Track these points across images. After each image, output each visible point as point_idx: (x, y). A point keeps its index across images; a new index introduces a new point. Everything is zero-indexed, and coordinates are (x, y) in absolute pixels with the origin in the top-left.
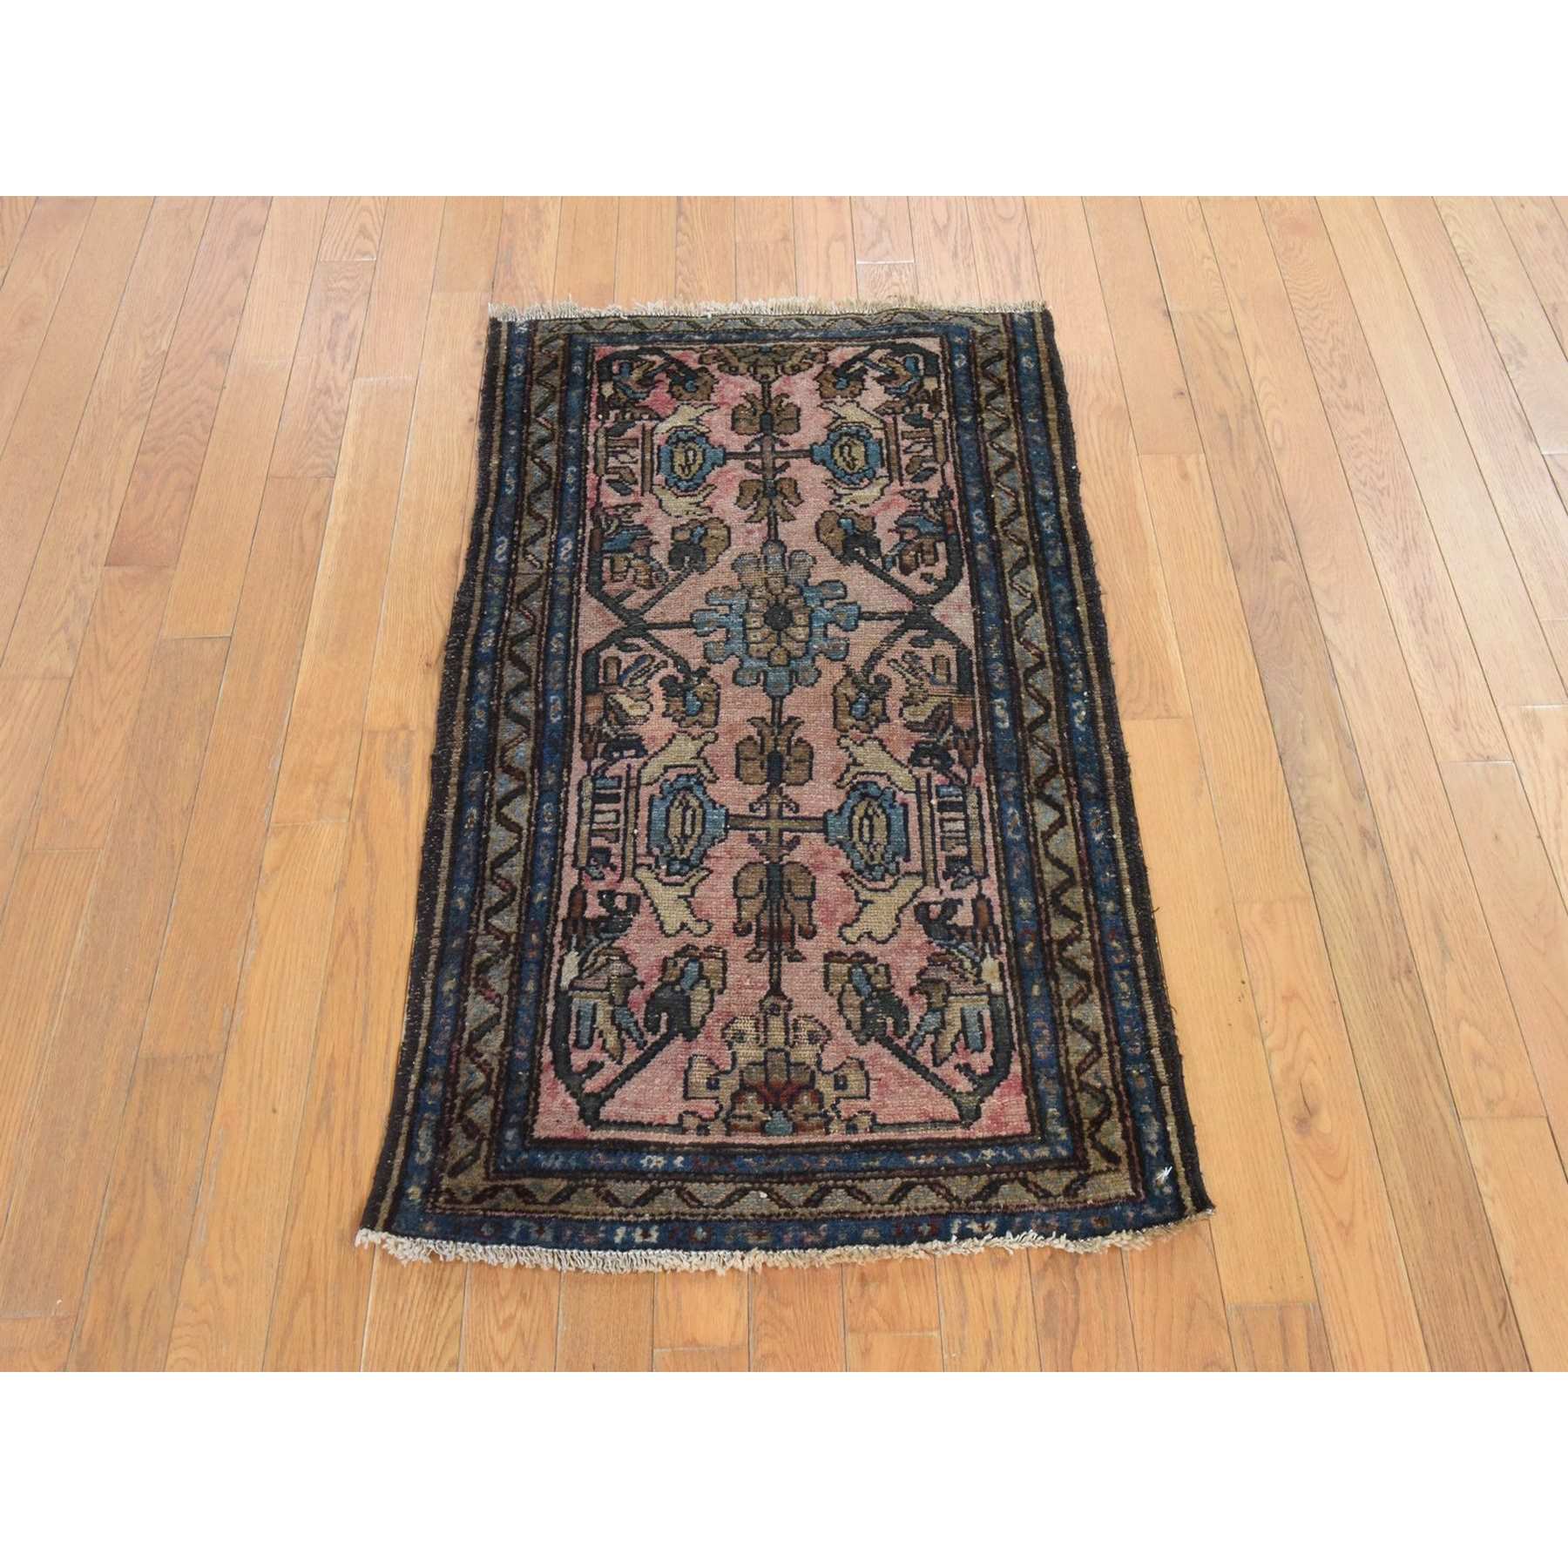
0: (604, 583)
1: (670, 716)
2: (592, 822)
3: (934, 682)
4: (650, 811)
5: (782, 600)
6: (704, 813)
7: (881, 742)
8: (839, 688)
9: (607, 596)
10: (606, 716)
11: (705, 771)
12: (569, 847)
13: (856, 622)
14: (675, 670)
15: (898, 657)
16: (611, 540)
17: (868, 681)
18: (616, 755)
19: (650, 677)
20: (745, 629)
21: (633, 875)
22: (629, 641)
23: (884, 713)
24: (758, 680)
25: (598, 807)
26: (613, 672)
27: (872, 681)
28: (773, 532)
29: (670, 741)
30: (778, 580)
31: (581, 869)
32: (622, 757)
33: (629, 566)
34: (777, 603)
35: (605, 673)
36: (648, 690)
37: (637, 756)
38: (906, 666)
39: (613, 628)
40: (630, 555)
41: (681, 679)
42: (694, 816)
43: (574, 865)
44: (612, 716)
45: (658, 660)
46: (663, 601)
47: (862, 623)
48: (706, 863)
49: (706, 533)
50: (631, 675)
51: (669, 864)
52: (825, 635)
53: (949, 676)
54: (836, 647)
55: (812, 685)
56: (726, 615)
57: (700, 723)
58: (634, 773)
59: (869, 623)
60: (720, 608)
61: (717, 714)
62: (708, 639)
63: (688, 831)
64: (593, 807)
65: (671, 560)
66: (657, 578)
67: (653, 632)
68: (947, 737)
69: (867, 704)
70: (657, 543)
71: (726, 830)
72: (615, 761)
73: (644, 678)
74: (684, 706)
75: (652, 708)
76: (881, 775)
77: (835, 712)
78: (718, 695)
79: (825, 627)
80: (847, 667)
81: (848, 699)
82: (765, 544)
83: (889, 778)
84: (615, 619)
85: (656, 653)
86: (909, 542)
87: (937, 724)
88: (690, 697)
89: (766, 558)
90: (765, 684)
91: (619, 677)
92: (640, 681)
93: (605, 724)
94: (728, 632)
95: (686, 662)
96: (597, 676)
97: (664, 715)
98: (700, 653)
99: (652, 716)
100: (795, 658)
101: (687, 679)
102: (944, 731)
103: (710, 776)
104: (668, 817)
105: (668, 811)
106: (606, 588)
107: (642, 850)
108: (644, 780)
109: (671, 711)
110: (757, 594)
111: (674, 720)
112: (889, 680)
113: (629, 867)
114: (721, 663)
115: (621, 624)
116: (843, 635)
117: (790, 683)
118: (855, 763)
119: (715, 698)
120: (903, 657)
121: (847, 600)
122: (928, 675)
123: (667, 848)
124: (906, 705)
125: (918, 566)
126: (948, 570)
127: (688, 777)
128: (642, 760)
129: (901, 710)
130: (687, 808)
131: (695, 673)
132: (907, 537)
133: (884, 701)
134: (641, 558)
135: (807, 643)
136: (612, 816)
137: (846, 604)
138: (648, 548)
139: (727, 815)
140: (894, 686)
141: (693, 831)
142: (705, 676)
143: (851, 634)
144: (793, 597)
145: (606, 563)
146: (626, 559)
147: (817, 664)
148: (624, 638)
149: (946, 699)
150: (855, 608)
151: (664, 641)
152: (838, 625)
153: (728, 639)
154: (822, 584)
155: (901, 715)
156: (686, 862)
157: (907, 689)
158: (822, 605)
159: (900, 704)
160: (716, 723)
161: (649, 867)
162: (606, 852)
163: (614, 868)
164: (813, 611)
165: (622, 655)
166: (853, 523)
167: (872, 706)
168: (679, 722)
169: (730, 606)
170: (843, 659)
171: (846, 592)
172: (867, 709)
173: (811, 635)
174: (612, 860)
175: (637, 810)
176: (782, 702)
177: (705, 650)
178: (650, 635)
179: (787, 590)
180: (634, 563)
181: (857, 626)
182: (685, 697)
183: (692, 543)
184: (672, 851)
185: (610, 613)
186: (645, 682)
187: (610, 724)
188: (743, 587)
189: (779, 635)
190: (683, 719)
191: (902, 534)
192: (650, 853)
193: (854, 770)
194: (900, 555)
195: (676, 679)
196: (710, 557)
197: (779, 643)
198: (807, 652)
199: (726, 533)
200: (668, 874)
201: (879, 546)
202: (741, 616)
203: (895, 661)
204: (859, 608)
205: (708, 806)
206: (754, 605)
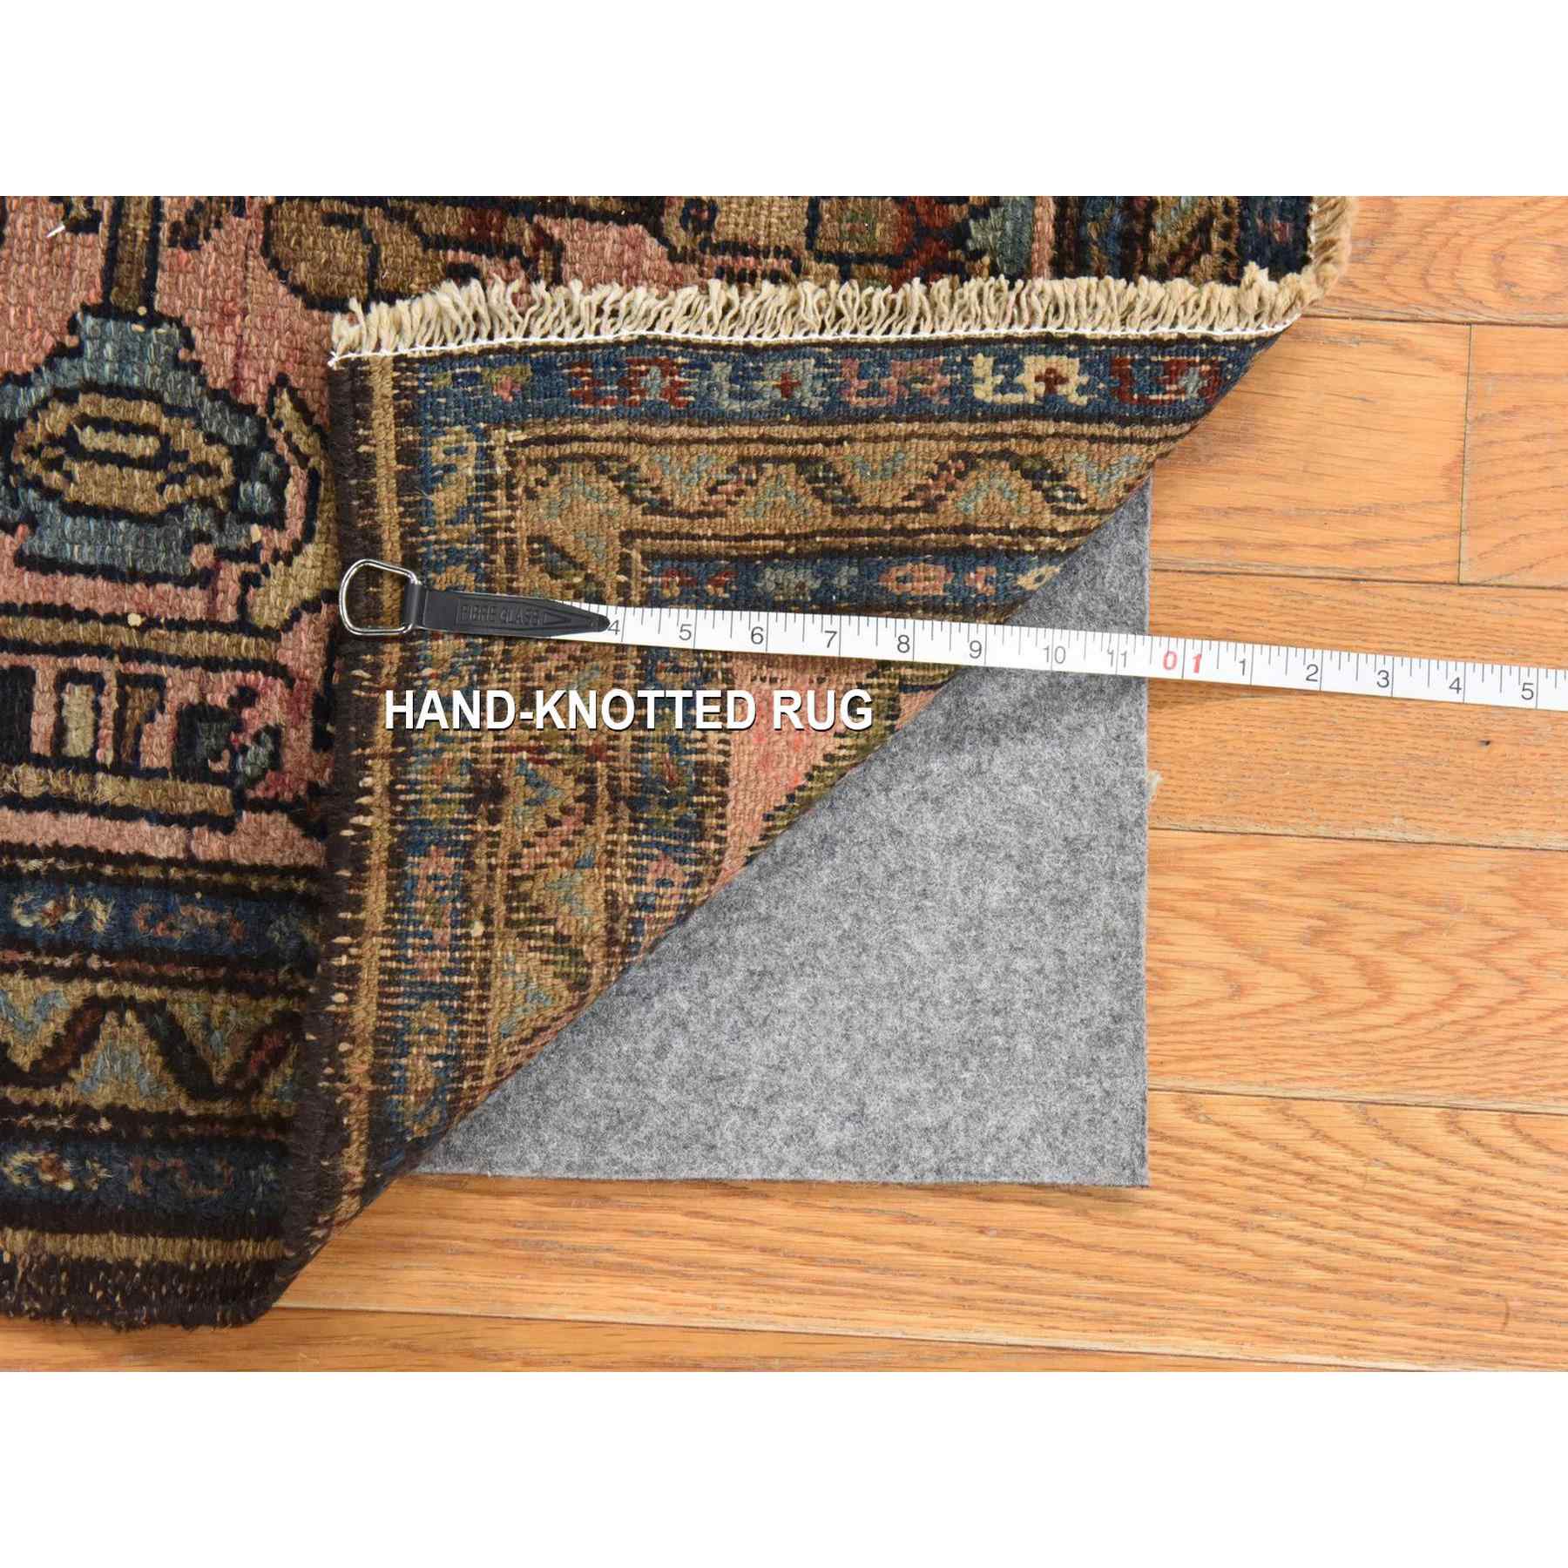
2: (88, 765)
4: (70, 569)
6: (91, 387)
12: (163, 843)
21: (271, 634)
25: (39, 745)
31: (240, 802)
42: (101, 424)
43: (226, 825)
48: (253, 394)
51: (249, 517)
63: (145, 446)
64: (39, 761)
71: (154, 320)
104: (95, 511)
105: (75, 509)
107: (194, 603)
113: (247, 646)
123: (197, 518)
130: (69, 443)
136: (77, 698)
139: (103, 311)
141: (147, 430)
156: (244, 461)
161: (248, 581)
162: (193, 718)
163: (246, 696)
174: (221, 700)
175: (66, 613)
184: (206, 502)
192: (205, 579)
200: (275, 520)
205: (70, 373)
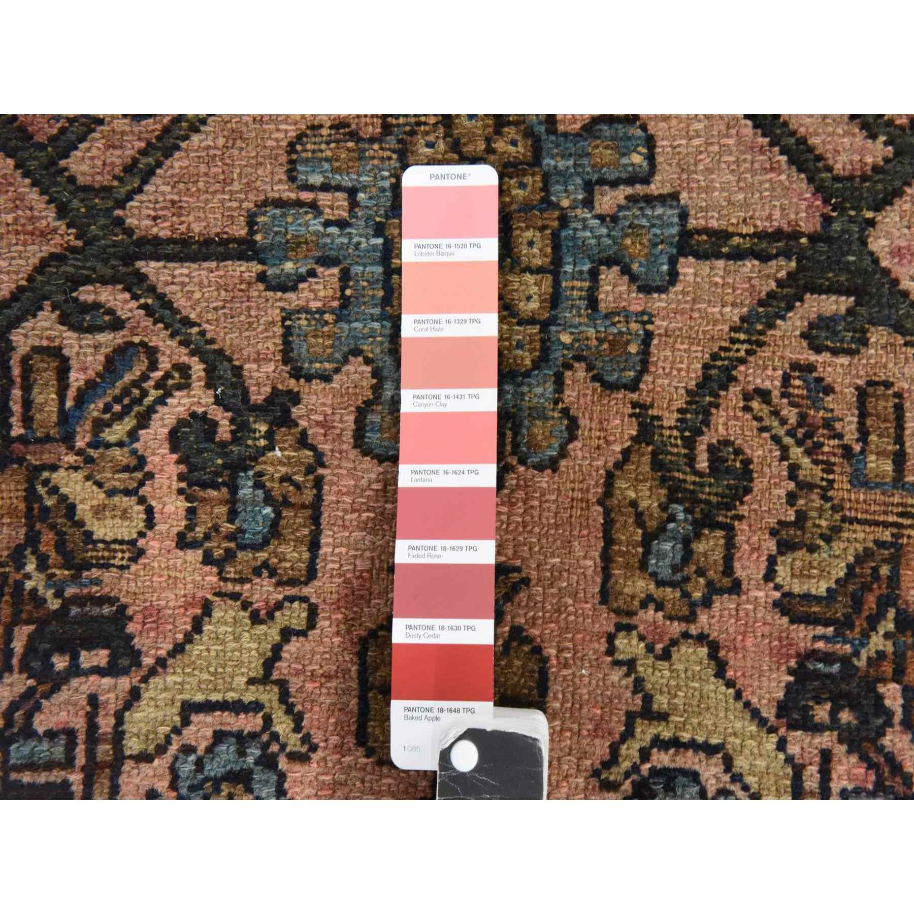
1: (194, 545)
3: (860, 480)
7: (714, 648)
8: (620, 484)
10: (33, 539)
11: (282, 725)
13: (673, 262)
14: (207, 398)
15: (771, 381)
17: (691, 460)
18: (60, 663)
19: (144, 420)
22: (86, 294)
23: (729, 570)
26: (47, 401)
27: (703, 464)
29: (197, 627)
32: (74, 670)
35: (27, 404)
36: (142, 461)
37: (112, 670)
38: (792, 415)
39: (46, 249)
41: (224, 431)
44: (48, 537)
45: (165, 364)
46: (177, 163)
47: (688, 268)
50: (95, 409)
52: (593, 302)
53: (899, 455)
54: (617, 344)
55: (553, 465)
56: (342, 224)
57: (273, 573)
58: (106, 724)
59: (705, 267)
60: (324, 198)
61: (314, 546)
62: (293, 300)
67: (150, 268)
68: (877, 642)
69: (687, 542)
72: (57, 682)
73: (129, 423)
74: (232, 515)
75: (150, 522)
76: (710, 750)
77: (607, 558)
78: (319, 483)
79: (594, 275)
80: (640, 410)
81: (640, 521)
83: (728, 763)
84: (48, 216)
85: (161, 339)
87: (857, 603)
88: (246, 491)
91: (64, 418)
92: (117, 432)
93: (30, 567)
94: (345, 277)
95: (238, 371)
96: (5, 410)
97: (183, 542)
98: (272, 345)
99: (152, 545)
101: (241, 429)
102: (873, 622)
103: (294, 742)
108: (133, 745)
109: (200, 531)
111: (208, 559)
112: (747, 462)
114: (326, 378)
115: (65, 236)
116: (636, 302)
118: (649, 713)
119: (308, 495)
120: (786, 380)
121: (654, 188)
122: (847, 452)
124: (786, 547)
127: (242, 740)
128: (125, 683)
129: (772, 561)
133: (729, 529)
135: (545, 325)
137: (649, 200)
140: (759, 484)
142: (287, 421)
143: (659, 302)
147: (570, 395)
148: (77, 282)
149: (887, 535)
150: (671, 215)
151: (180, 302)
152: (626, 270)
153: (345, 302)
154: (590, 129)
155: (770, 575)
157: (791, 498)
158: (588, 203)
159: (771, 545)
160: (311, 573)
164: (564, 221)
165: (70, 342)
167: (700, 547)
168: (220, 564)
169: (352, 192)
170: (633, 386)
171: (651, 158)
172: (688, 555)
173: (555, 300)
177: (288, 332)
178: (143, 278)
181: (674, 276)
182: (234, 489)
185: (33, 196)
186: (133, 435)
187: (42, 565)
190: (230, 555)
193: (645, 732)
195: (209, 426)
202: (379, 230)
203: (764, 395)
204: (684, 216)
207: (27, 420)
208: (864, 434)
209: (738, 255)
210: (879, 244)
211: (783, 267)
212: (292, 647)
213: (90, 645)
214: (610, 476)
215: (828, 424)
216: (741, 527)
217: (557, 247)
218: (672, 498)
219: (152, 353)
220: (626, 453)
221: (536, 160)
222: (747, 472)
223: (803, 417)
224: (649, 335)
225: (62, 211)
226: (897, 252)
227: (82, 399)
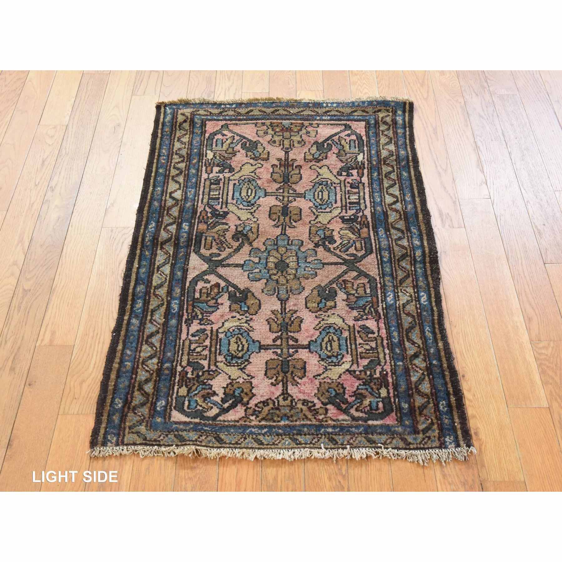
0: (368, 282)
2: (359, 196)
4: (336, 199)
5: (279, 274)
6: (314, 198)
7: (240, 219)
8: (255, 237)
9: (366, 277)
10: (359, 230)
11: (314, 211)
12: (367, 190)
14: (330, 246)
15: (227, 249)
16: (367, 302)
17: (242, 239)
18: (352, 217)
19: (341, 244)
20: (298, 261)
21: (341, 181)
22: (352, 258)
24: (292, 242)
25: (358, 201)
26: (358, 245)
27: (240, 239)
28: (283, 305)
29: (330, 221)
30: (281, 282)
31: (361, 182)
32: (350, 216)
33: (357, 290)
34: (282, 272)
35: (361, 244)
36: (341, 239)
37: (344, 216)
38: (224, 245)
40: (356, 295)
41: (327, 243)
42: (318, 197)
43: (364, 184)
44: (356, 230)
45: (338, 250)
47: (242, 263)
48: (313, 184)
49: (318, 304)
50: (350, 244)
51: (327, 184)
52: (260, 258)
53: (206, 239)
54: (255, 254)
55: (267, 239)
56: (307, 267)
57: (317, 227)
58: (344, 211)
60: (310, 270)
62: (315, 258)
63: (320, 193)
64: (359, 201)
65: (336, 293)
66: (342, 285)
68: (211, 221)
69: (244, 230)
70: (343, 300)
71: (305, 193)
72: (353, 215)
73: (343, 243)
74: (325, 233)
75: (339, 233)
76: (241, 209)
77: (258, 228)
78: (309, 237)
79: (259, 261)
80: (251, 246)
81: (252, 232)
82: (288, 299)
83: (238, 207)
85: (339, 253)
86: (213, 299)
87: (214, 224)
88: (322, 236)
89: (287, 293)
90: (289, 240)
91: (355, 243)
92: (346, 242)
94: (306, 261)
95: (325, 250)
96: (365, 243)
97: (333, 230)
98: (319, 253)
99: (338, 230)
100: (275, 249)
101: (324, 243)
102: (212, 223)
103: (312, 209)
104: (329, 196)
105: (329, 199)
106: (367, 280)
107: (338, 188)
108: (340, 209)
109: (330, 231)
110: (292, 277)
111: (329, 228)
113: (342, 183)
114: (309, 249)
116: (252, 259)
117: (277, 240)
118: (251, 213)
119: (311, 235)
120: (225, 250)
121: (248, 272)
122: (215, 240)
123: (328, 188)
124: (227, 229)
125: (211, 287)
126: (196, 284)
127: (321, 208)
128: (341, 215)
129: (229, 228)
130: (321, 200)
131: (320, 245)
132: (214, 301)
133: (236, 231)
134: (351, 294)
135: (269, 255)
136: (351, 198)
138: (348, 298)
139: (305, 197)
140: (231, 236)
141: (318, 193)
142: (316, 244)
143: (248, 258)
144: (275, 275)
145: (368, 291)
146: (358, 294)
147: (265, 247)
148: (355, 259)
150: (244, 269)
151: (336, 257)
152: (253, 262)
153: (306, 258)
154: (260, 280)
156: (320, 185)
157: (225, 234)
158: (260, 270)
159: (229, 230)
160: (310, 227)
161: (335, 183)
162: (351, 187)
163: (348, 183)
164: (265, 268)
165: (355, 252)
166: (241, 308)
167: (242, 229)
168: (326, 228)
169: (305, 270)
170: (253, 248)
171: (248, 276)
172: (244, 228)
173: (267, 259)
174: (349, 185)
175: (341, 199)
176: (281, 232)
177: (316, 254)
178: (343, 260)
179: (277, 277)
180: (354, 292)
181: (245, 262)
182: (325, 236)
183: (325, 299)
184: (326, 188)
185: (363, 269)
186: (343, 242)
187: (357, 228)
188: (299, 279)
189: (281, 258)
191: (216, 303)
192: (335, 188)
193: (252, 211)
194: (219, 292)
195: (329, 243)
196: (315, 292)
197: (282, 256)
198: (269, 252)
199: (308, 305)
200: (327, 181)
201: (229, 297)
202: (300, 266)
203: (229, 248)
205: (313, 200)
206: (294, 272)
207: (361, 243)
208: (212, 243)
209: (232, 264)
210: (207, 266)
211: (224, 263)
212: (313, 219)
213: (348, 219)
214: (257, 237)
215: (218, 244)
216: (234, 231)
217: (267, 265)
218: (246, 235)
219: (340, 251)
220: (254, 240)
221: (270, 276)
222: (233, 238)
223: (222, 245)
224: (250, 254)
225: (358, 268)
226: (203, 265)
227: (352, 245)
